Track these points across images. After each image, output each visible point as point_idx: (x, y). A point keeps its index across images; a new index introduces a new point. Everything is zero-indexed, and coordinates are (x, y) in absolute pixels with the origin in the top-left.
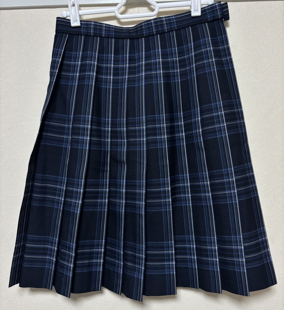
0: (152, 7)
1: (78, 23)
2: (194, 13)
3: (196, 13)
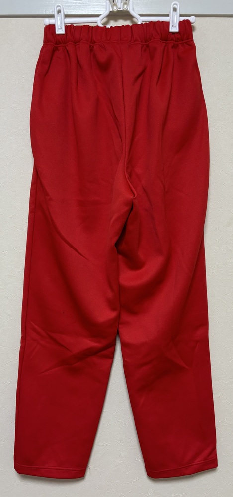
0: (135, 20)
1: (63, 31)
2: (172, 29)
3: (174, 28)
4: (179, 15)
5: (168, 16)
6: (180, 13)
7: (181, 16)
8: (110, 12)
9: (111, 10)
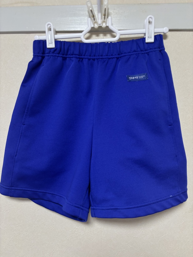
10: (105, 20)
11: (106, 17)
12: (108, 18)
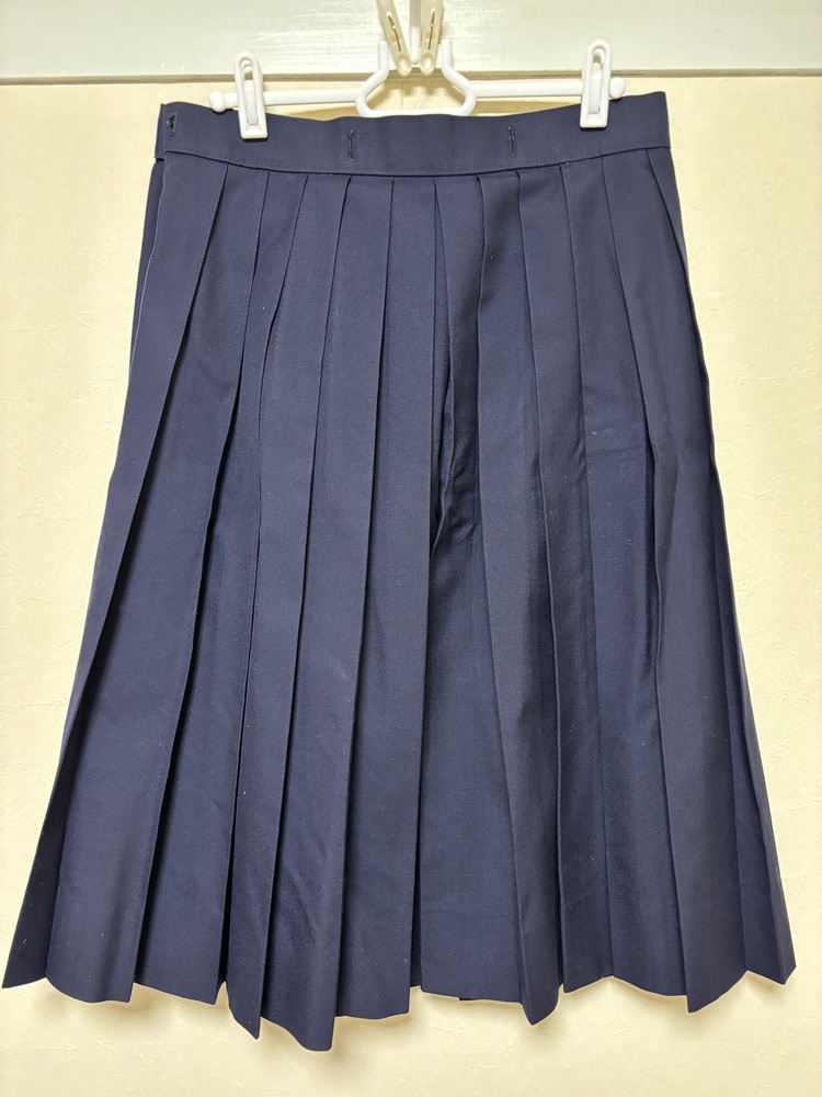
4: (607, 73)
5: (578, 75)
6: (610, 66)
7: (614, 74)
8: (390, 72)
9: (393, 67)
10: (432, 52)
11: (435, 40)
12: (439, 43)
